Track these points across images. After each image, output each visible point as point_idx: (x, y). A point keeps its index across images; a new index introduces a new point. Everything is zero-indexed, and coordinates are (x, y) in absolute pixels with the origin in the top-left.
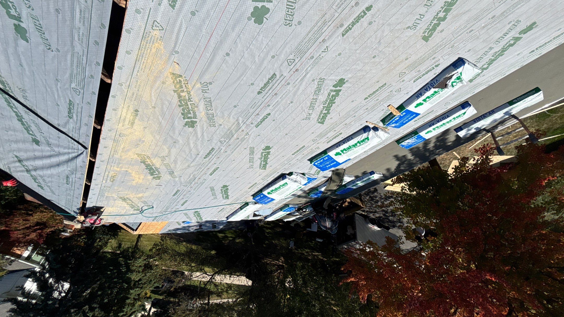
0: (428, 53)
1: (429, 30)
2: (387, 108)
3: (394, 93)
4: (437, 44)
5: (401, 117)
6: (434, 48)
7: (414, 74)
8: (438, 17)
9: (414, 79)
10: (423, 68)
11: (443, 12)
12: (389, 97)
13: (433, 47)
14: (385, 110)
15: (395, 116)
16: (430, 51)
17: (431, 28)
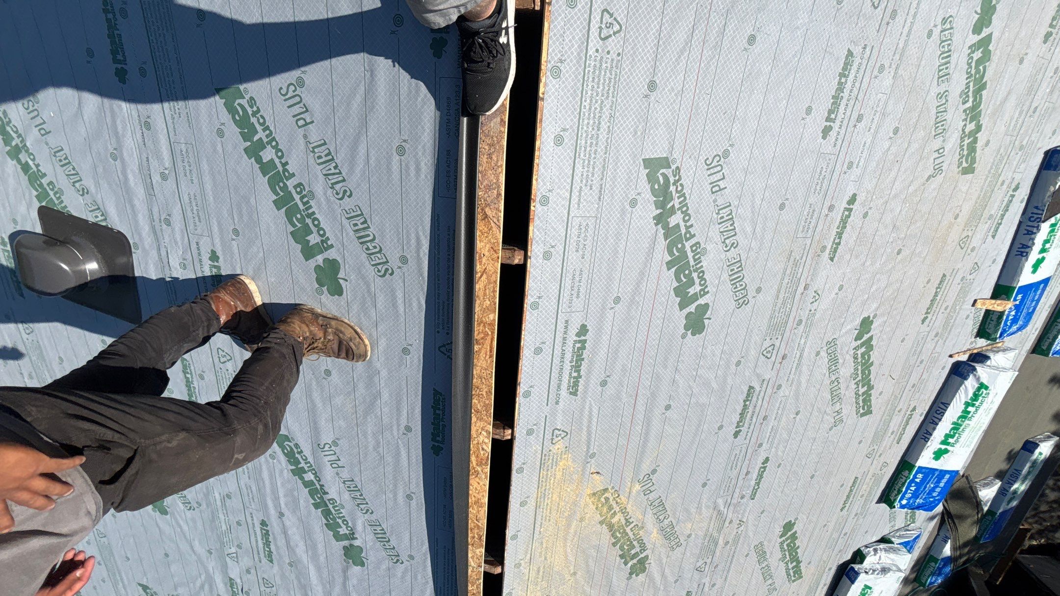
0: (987, 184)
1: (964, 158)
2: (974, 308)
3: (969, 277)
4: (993, 163)
5: (1017, 307)
6: (992, 171)
7: (984, 227)
8: (967, 133)
9: (991, 234)
10: (994, 208)
11: (970, 123)
12: (964, 292)
13: (989, 172)
14: (972, 316)
15: (1002, 313)
16: (989, 179)
17: (965, 153)
